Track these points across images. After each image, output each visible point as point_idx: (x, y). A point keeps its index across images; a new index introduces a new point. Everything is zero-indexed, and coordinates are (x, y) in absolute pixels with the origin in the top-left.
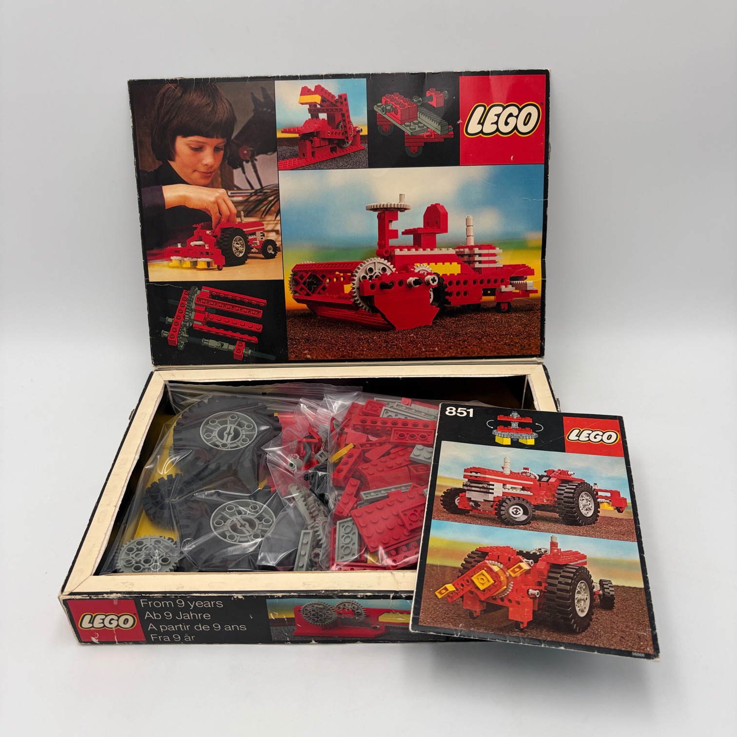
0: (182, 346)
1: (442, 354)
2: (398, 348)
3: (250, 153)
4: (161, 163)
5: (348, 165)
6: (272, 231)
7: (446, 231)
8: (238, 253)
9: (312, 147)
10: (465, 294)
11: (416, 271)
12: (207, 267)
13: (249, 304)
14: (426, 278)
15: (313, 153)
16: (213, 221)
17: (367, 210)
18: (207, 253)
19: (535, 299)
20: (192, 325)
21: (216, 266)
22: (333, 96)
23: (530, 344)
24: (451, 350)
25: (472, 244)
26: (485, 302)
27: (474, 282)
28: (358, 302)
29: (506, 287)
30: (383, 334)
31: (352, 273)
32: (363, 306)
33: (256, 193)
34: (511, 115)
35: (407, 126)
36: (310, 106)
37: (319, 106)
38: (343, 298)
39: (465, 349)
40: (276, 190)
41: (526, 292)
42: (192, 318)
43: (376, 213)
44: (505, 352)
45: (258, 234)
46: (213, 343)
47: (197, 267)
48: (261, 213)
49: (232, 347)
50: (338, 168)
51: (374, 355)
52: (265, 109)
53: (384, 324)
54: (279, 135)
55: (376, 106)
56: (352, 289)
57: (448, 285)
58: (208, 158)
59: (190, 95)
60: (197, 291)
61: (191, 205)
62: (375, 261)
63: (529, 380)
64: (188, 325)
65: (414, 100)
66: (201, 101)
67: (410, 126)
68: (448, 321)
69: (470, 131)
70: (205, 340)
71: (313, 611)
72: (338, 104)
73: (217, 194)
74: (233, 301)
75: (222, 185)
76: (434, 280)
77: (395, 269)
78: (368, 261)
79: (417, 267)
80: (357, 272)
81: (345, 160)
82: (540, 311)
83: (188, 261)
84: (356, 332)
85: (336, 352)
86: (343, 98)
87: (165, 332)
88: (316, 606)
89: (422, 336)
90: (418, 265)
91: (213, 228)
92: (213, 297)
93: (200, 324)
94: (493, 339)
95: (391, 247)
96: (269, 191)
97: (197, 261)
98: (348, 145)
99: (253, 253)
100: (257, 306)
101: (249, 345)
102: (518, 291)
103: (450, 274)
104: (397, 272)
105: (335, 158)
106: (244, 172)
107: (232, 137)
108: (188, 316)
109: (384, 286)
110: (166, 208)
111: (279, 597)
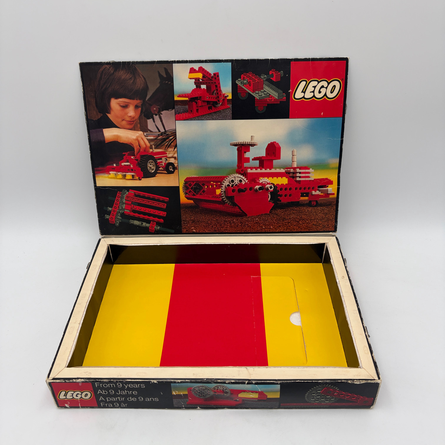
0: (118, 224)
1: (275, 230)
2: (248, 226)
3: (158, 110)
4: (102, 115)
5: (219, 117)
6: (172, 157)
7: (279, 158)
8: (151, 170)
9: (197, 106)
10: (290, 195)
11: (260, 182)
12: (132, 178)
13: (158, 200)
14: (267, 186)
15: (197, 110)
16: (135, 151)
17: (231, 145)
18: (132, 170)
19: (333, 198)
20: (124, 212)
21: (137, 178)
22: (210, 74)
23: (328, 225)
24: (280, 228)
25: (295, 166)
26: (301, 200)
27: (296, 189)
28: (225, 200)
29: (315, 192)
30: (240, 218)
31: (221, 182)
32: (227, 202)
33: (162, 134)
34: (323, 87)
35: (257, 93)
36: (195, 80)
37: (201, 80)
38: (215, 197)
39: (289, 227)
40: (174, 133)
41: (327, 195)
42: (124, 208)
43: (237, 147)
44: (313, 229)
45: (164, 159)
46: (136, 223)
47: (126, 178)
48: (165, 146)
49: (148, 225)
50: (213, 119)
51: (234, 230)
52: (167, 82)
53: (240, 212)
54: (176, 98)
55: (237, 80)
56: (221, 192)
57: (279, 190)
58: (131, 112)
59: (119, 72)
60: (126, 192)
61: (121, 141)
62: (235, 176)
63: (328, 246)
64: (121, 212)
65: (262, 77)
66: (126, 76)
67: (258, 93)
68: (279, 211)
69: (296, 97)
70: (132, 221)
71: (199, 390)
72: (213, 79)
73: (138, 135)
74: (148, 198)
75: (140, 129)
76: (271, 187)
77: (247, 181)
78: (231, 176)
79: (261, 180)
80: (224, 182)
81: (217, 114)
82: (335, 205)
83: (120, 175)
84: (223, 217)
85: (211, 228)
86: (216, 75)
87: (107, 216)
88: (201, 387)
89: (263, 220)
90: (262, 178)
91: (135, 155)
92: (136, 196)
93: (129, 211)
94: (306, 222)
95: (245, 167)
96: (170, 133)
97: (126, 175)
98: (219, 105)
99: (160, 170)
100: (163, 201)
101: (158, 224)
102: (322, 194)
103: (281, 184)
104: (249, 183)
105: (211, 113)
106: (154, 122)
107: (146, 100)
108: (121, 207)
109: (240, 191)
110: (106, 143)
111: (178, 382)
